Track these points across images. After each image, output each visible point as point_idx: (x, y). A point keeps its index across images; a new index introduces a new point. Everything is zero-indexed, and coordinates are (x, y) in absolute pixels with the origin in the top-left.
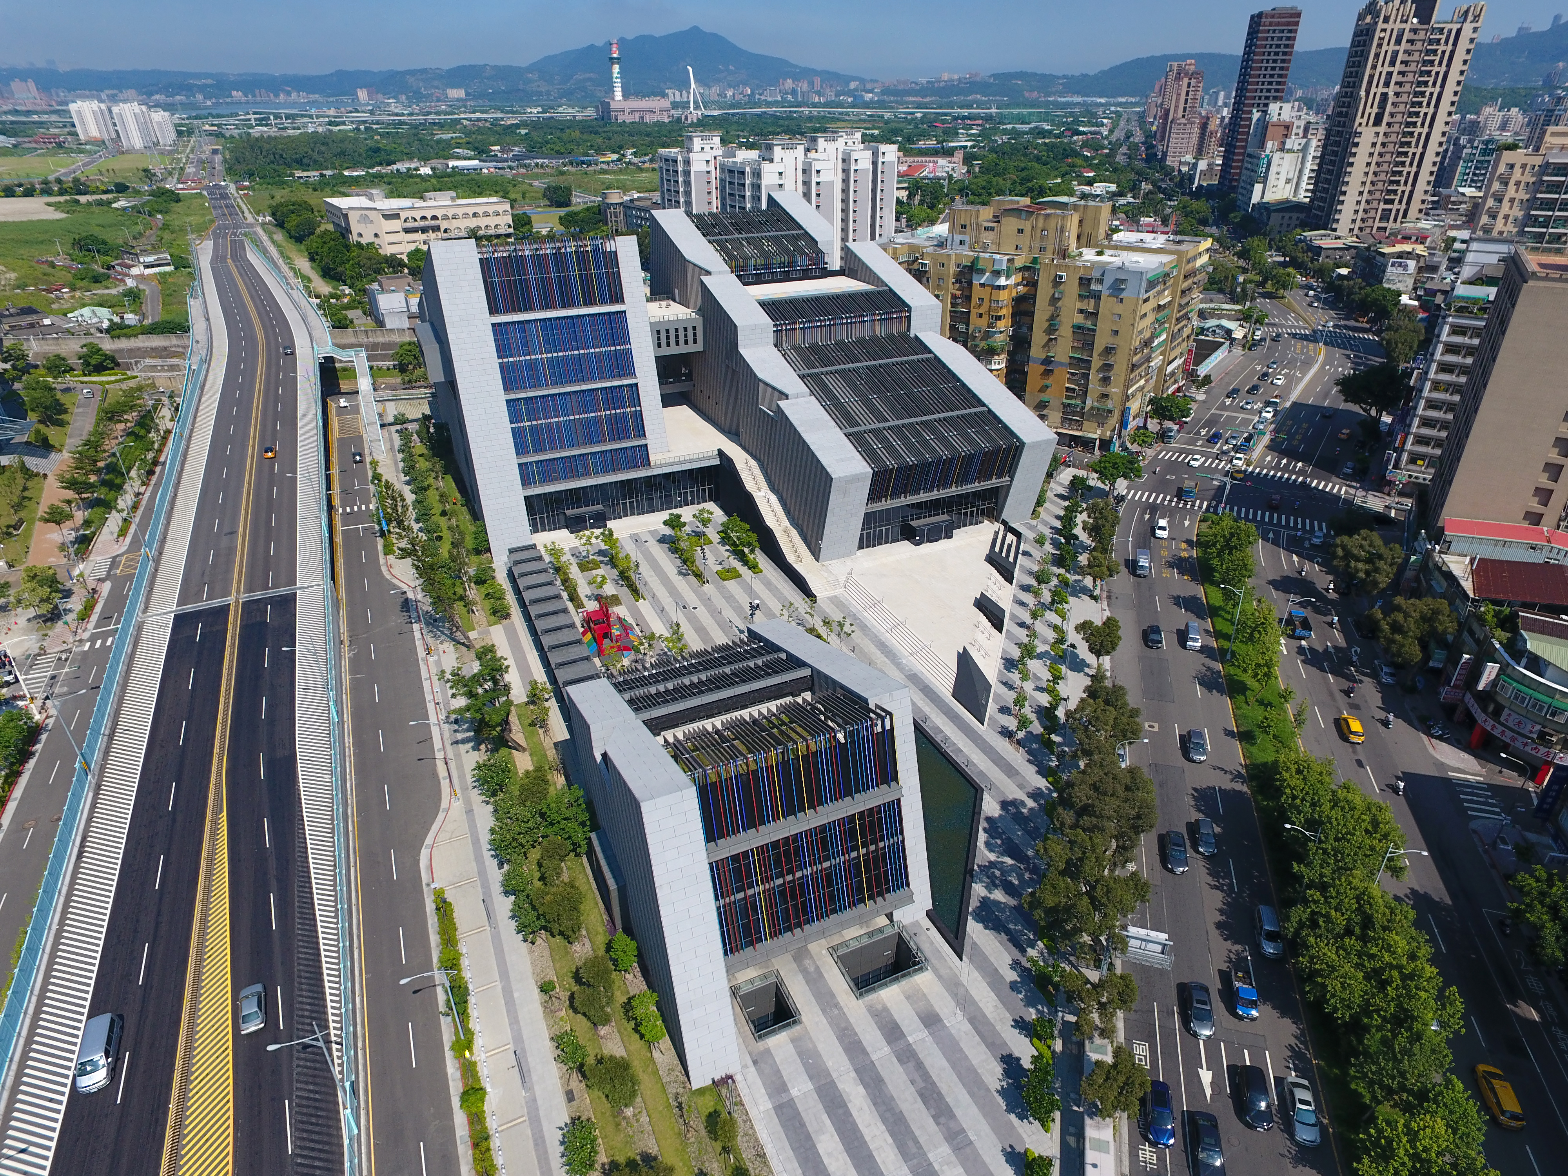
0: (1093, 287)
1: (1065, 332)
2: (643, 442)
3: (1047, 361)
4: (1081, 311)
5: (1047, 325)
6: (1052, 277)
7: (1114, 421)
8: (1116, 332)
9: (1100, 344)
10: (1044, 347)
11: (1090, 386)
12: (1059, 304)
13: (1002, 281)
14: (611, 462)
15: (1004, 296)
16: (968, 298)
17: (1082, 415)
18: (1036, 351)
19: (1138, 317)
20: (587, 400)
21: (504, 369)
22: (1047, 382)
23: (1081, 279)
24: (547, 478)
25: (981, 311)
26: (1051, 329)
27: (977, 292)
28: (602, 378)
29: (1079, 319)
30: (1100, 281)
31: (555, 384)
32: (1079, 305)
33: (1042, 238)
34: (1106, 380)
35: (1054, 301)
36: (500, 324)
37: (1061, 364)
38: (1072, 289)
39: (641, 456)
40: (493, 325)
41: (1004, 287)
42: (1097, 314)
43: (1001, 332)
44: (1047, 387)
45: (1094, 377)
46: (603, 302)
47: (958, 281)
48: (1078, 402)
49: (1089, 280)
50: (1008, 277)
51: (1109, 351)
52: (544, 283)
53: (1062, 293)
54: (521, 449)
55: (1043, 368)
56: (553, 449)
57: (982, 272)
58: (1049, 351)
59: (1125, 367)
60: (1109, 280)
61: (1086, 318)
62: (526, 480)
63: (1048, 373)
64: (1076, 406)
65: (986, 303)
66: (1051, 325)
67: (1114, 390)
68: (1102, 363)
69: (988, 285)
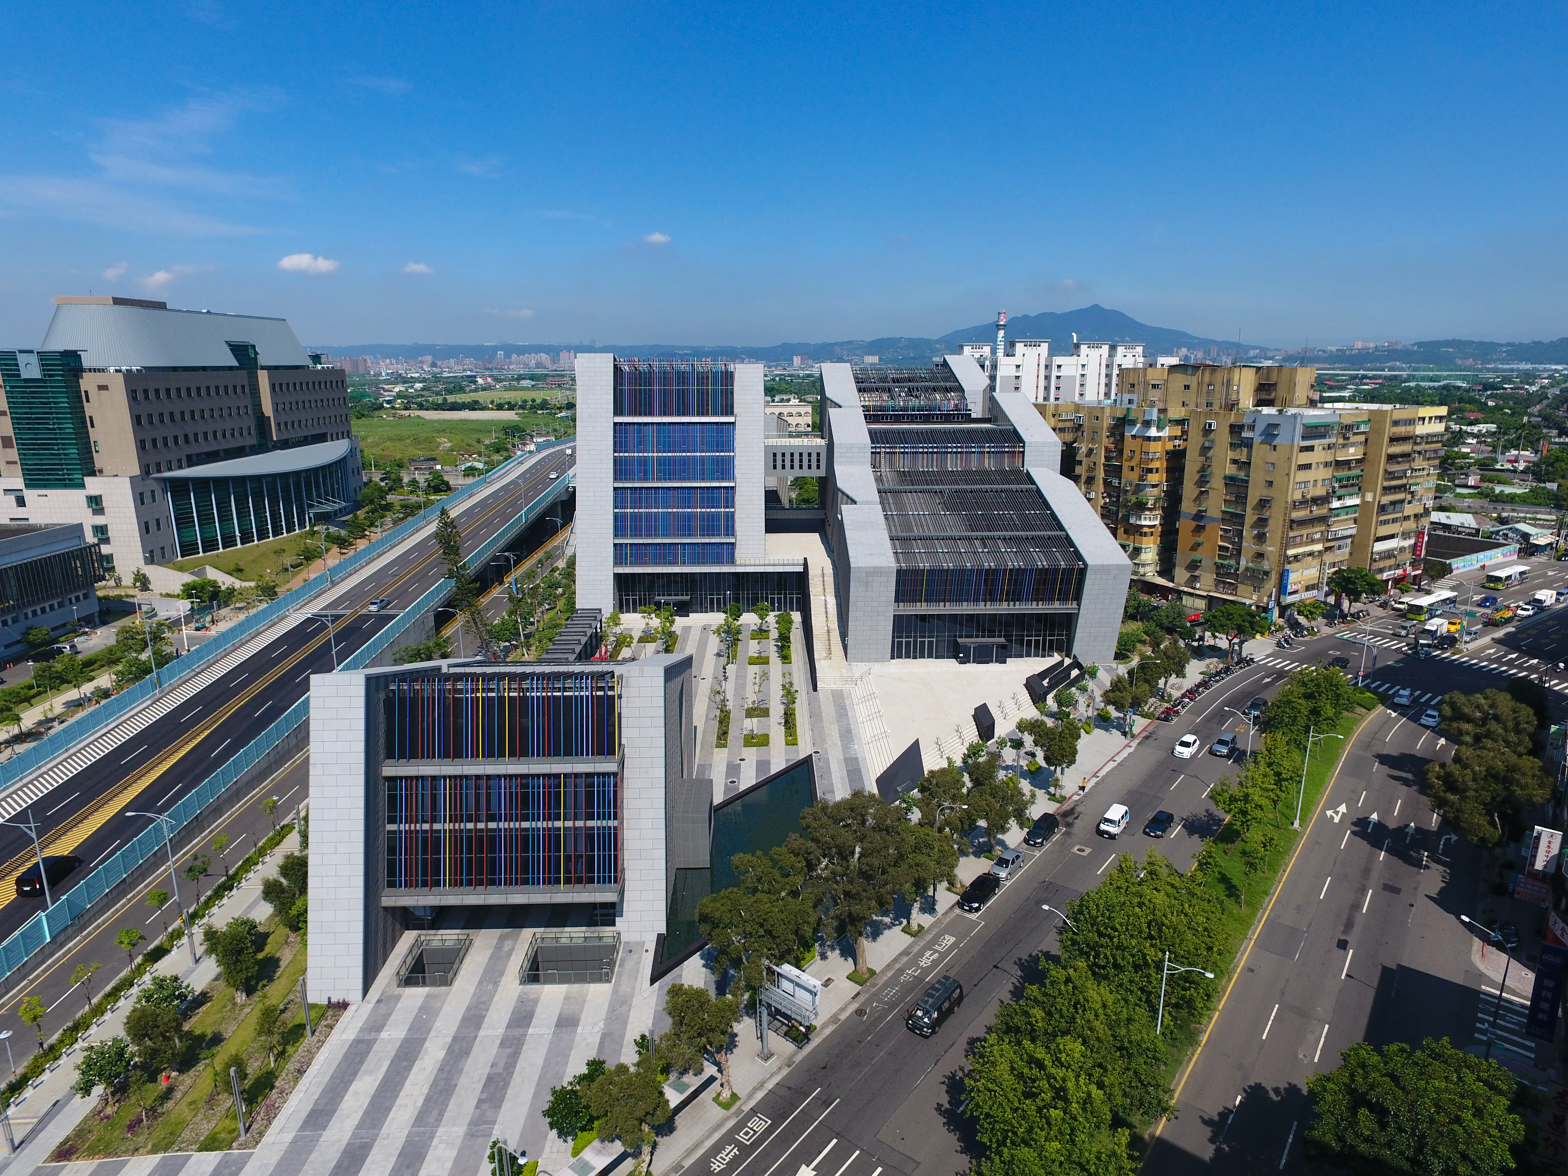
0: (1244, 435)
1: (1217, 483)
2: (732, 540)
3: (1199, 516)
4: (1234, 462)
5: (1197, 477)
6: (1202, 426)
7: (1271, 586)
8: (1270, 483)
9: (1253, 497)
10: (1195, 500)
11: (1244, 544)
12: (1210, 454)
13: (1153, 432)
14: (700, 554)
15: (1156, 448)
16: (1121, 452)
17: (1236, 576)
18: (1187, 506)
19: (1294, 467)
20: (687, 496)
21: (617, 462)
22: (1199, 540)
23: (1231, 426)
24: (639, 561)
25: (1133, 463)
26: (1203, 480)
27: (1129, 445)
28: (703, 479)
29: (1230, 470)
30: (1252, 428)
31: (659, 480)
32: (1231, 455)
33: (1209, 392)
34: (1261, 538)
35: (1205, 450)
36: (621, 424)
37: (1213, 520)
38: (1223, 437)
39: (728, 552)
40: (615, 424)
41: (1158, 439)
42: (1249, 464)
43: (1154, 486)
44: (1199, 545)
45: (1248, 533)
46: (715, 414)
47: (1112, 435)
48: (1233, 562)
49: (1242, 427)
50: (1160, 428)
51: (1263, 503)
52: (665, 393)
53: (1213, 441)
54: (618, 531)
55: (1194, 524)
56: (649, 535)
57: (1133, 423)
58: (1200, 505)
59: (1281, 522)
60: (1260, 427)
61: (1239, 469)
62: (619, 560)
63: (1199, 529)
64: (1230, 566)
65: (1137, 454)
66: (1202, 476)
67: (1270, 549)
68: (1256, 517)
69: (1139, 437)
